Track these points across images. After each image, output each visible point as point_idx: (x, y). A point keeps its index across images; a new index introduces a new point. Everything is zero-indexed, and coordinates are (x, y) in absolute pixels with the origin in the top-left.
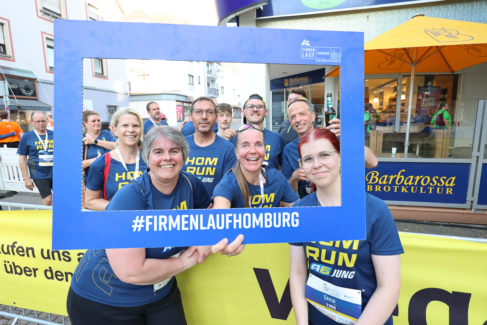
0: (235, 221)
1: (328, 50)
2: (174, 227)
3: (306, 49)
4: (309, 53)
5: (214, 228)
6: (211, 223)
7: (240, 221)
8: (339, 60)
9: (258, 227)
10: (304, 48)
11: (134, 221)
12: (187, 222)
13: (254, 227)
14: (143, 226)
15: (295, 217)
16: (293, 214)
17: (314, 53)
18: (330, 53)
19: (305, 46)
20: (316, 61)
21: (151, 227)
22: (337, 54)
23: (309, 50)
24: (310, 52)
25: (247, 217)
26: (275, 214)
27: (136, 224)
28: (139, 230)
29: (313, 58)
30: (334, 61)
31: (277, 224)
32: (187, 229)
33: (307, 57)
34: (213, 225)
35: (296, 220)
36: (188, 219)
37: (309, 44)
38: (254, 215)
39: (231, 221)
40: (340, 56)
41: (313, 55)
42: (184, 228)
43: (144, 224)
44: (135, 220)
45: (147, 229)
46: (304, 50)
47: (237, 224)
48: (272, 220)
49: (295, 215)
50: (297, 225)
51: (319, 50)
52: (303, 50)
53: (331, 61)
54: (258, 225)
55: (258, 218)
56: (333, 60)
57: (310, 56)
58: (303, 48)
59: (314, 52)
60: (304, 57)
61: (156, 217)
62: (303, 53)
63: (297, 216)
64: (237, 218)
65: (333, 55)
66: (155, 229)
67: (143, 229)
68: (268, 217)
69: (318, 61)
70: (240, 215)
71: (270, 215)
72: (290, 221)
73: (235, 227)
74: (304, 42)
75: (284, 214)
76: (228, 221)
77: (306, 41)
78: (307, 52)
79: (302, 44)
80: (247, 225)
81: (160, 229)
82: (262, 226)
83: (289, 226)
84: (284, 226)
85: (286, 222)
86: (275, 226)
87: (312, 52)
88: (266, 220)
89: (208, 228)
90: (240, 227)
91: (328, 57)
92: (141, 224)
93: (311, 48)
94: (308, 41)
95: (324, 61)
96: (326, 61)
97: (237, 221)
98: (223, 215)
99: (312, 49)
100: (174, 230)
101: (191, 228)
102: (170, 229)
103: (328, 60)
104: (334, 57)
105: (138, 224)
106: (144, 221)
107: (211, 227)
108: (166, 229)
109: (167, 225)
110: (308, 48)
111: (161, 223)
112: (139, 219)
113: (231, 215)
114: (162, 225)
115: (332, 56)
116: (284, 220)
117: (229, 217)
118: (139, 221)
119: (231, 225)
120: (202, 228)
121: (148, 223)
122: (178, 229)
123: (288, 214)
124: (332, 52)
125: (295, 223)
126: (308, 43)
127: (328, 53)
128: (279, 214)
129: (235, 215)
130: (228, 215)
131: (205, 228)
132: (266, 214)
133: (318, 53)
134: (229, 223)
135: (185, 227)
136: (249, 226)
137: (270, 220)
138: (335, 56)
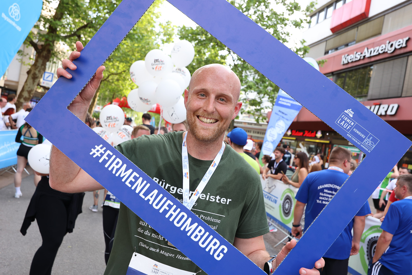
0: (171, 211)
1: (366, 134)
2: (121, 176)
3: (346, 118)
4: (346, 123)
5: (150, 203)
6: (151, 197)
7: (175, 214)
8: (369, 150)
9: (185, 232)
10: (345, 115)
11: (96, 146)
12: (133, 180)
13: (182, 229)
14: (100, 156)
15: (222, 251)
16: (223, 247)
17: (351, 127)
18: (365, 138)
19: (347, 115)
20: (348, 135)
21: (105, 161)
22: (372, 143)
23: (348, 121)
24: (348, 123)
25: (183, 216)
26: (207, 234)
27: (96, 150)
28: (94, 156)
29: (346, 130)
30: (363, 147)
31: (203, 243)
32: (130, 186)
33: (342, 125)
34: (152, 200)
35: (221, 254)
36: (136, 178)
37: (351, 116)
38: (190, 219)
39: (167, 209)
40: (373, 147)
41: (348, 127)
42: (127, 183)
43: (102, 155)
44: (98, 146)
45: (101, 161)
46: (343, 118)
47: (171, 215)
48: (202, 237)
49: (223, 249)
50: (219, 259)
51: (357, 127)
52: (343, 116)
53: (361, 145)
54: (187, 230)
55: (190, 225)
56: (364, 145)
57: (345, 127)
58: (343, 115)
59: (351, 125)
60: (339, 123)
61: (114, 156)
62: (341, 119)
63: (225, 251)
64: (175, 211)
65: (367, 141)
66: (106, 166)
67: (98, 158)
68: (200, 231)
69: (349, 136)
70: (179, 210)
71: (203, 231)
72: (215, 251)
73: (167, 216)
74: (349, 111)
75: (215, 240)
76: (165, 207)
77: (351, 111)
78: (345, 121)
79: (345, 111)
80: (178, 222)
81: (110, 169)
82: (189, 234)
83: (211, 253)
84: (207, 250)
85: (211, 248)
86: (200, 243)
87: (349, 125)
88: (196, 232)
89: (146, 199)
90: (171, 220)
91: (362, 140)
92: (99, 152)
93: (351, 120)
94: (353, 113)
95: (354, 140)
96: (356, 141)
97: (173, 213)
98: (165, 199)
99: (352, 122)
100: (120, 178)
101: (133, 188)
102: (117, 175)
103: (359, 142)
104: (367, 143)
105: (98, 151)
106: (103, 152)
107: (149, 200)
108: (114, 172)
109: (118, 170)
110: (348, 118)
111: (114, 164)
112: (101, 148)
113: (172, 204)
114: (114, 167)
115: (365, 142)
116: (211, 245)
117: (169, 204)
118: (100, 149)
119: (166, 212)
120: (141, 195)
121: (105, 157)
122: (123, 180)
123: (218, 243)
124: (369, 138)
125: (218, 256)
126: (352, 114)
127: (363, 136)
128: (211, 237)
129: (175, 206)
130: (169, 202)
131: (143, 197)
132: (200, 228)
133: (354, 129)
134: (165, 209)
135: (129, 183)
136: (178, 225)
137: (200, 235)
138: (369, 144)
